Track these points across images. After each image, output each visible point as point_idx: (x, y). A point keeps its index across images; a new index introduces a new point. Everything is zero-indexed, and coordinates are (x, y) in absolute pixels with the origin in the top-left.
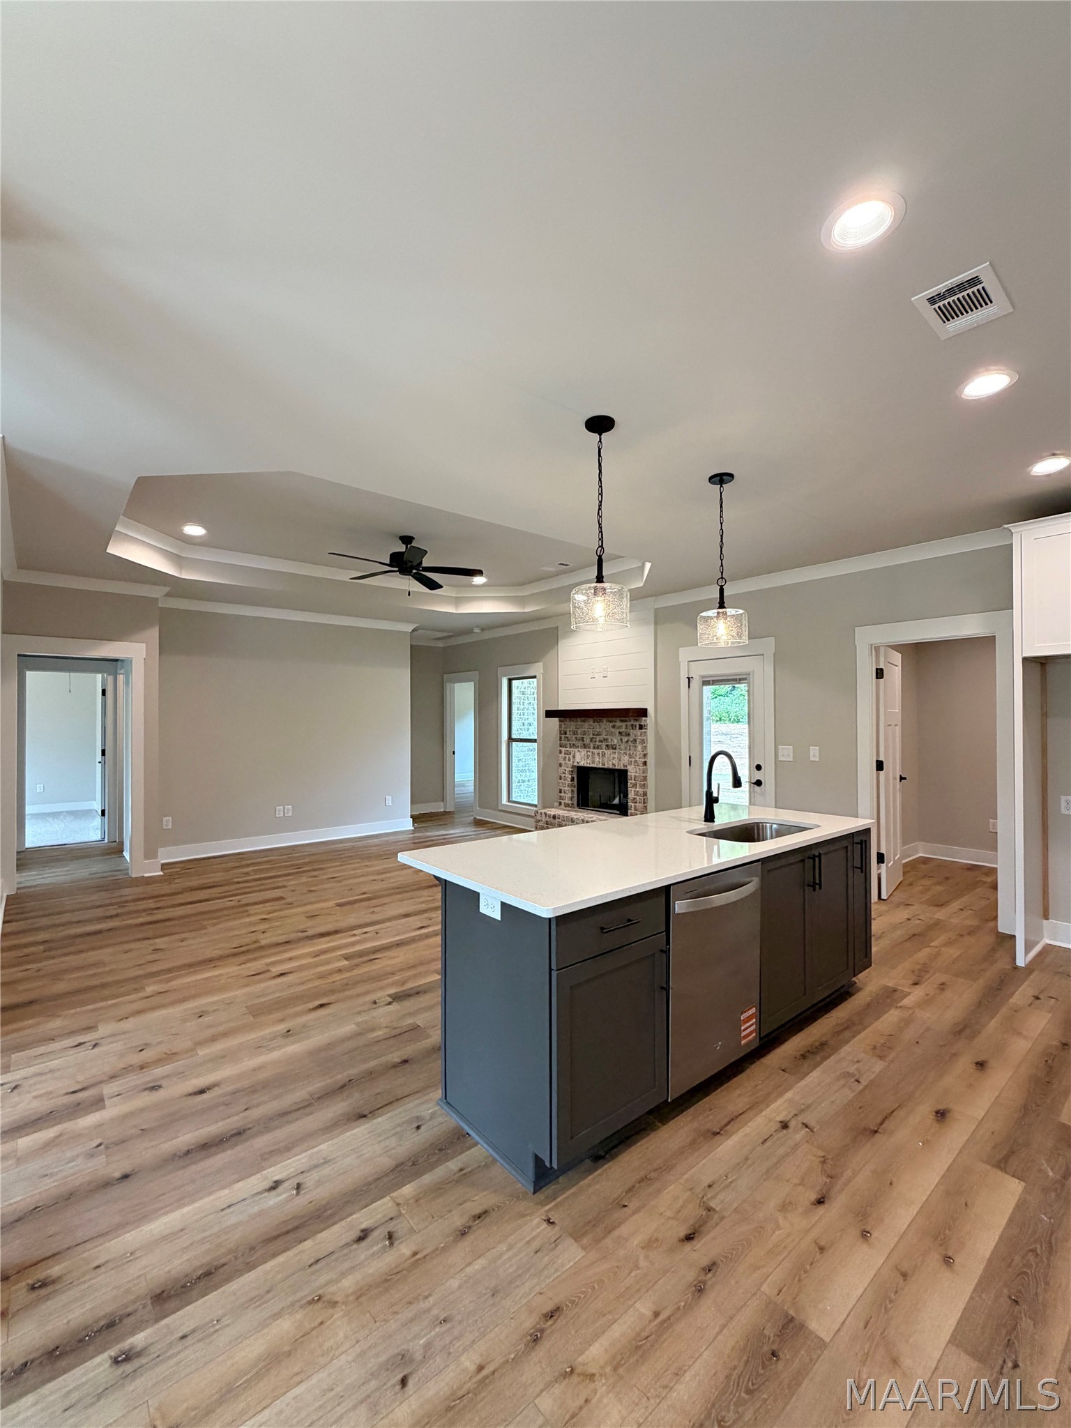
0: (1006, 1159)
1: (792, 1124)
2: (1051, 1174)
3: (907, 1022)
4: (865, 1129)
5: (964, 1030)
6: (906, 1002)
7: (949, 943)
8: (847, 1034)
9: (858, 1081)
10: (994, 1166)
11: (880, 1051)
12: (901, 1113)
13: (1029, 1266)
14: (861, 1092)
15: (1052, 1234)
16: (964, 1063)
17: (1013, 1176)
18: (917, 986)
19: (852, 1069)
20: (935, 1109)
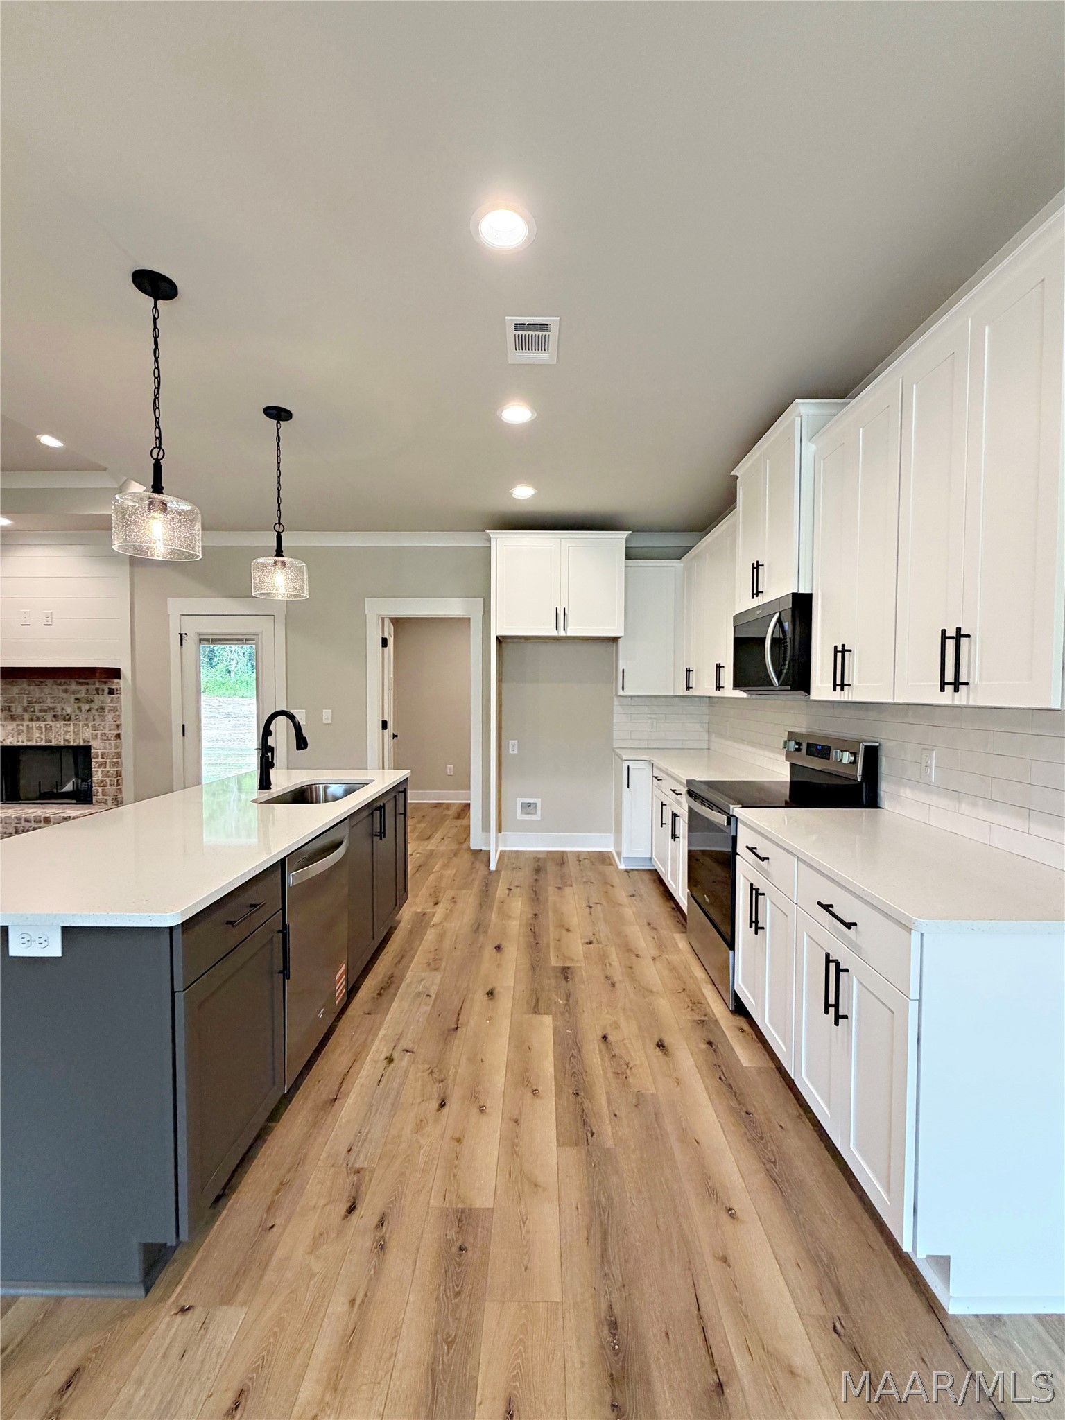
0: (536, 1006)
1: (395, 1055)
2: (561, 1002)
3: (441, 936)
4: (449, 1030)
5: (478, 927)
6: (436, 920)
7: (445, 866)
8: (405, 961)
9: (428, 996)
10: (533, 1013)
11: (434, 964)
12: (467, 1005)
13: (574, 1067)
14: (434, 1003)
15: (576, 1038)
16: (489, 951)
17: (544, 1014)
18: (438, 905)
19: (421, 988)
20: (486, 992)
